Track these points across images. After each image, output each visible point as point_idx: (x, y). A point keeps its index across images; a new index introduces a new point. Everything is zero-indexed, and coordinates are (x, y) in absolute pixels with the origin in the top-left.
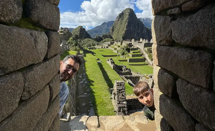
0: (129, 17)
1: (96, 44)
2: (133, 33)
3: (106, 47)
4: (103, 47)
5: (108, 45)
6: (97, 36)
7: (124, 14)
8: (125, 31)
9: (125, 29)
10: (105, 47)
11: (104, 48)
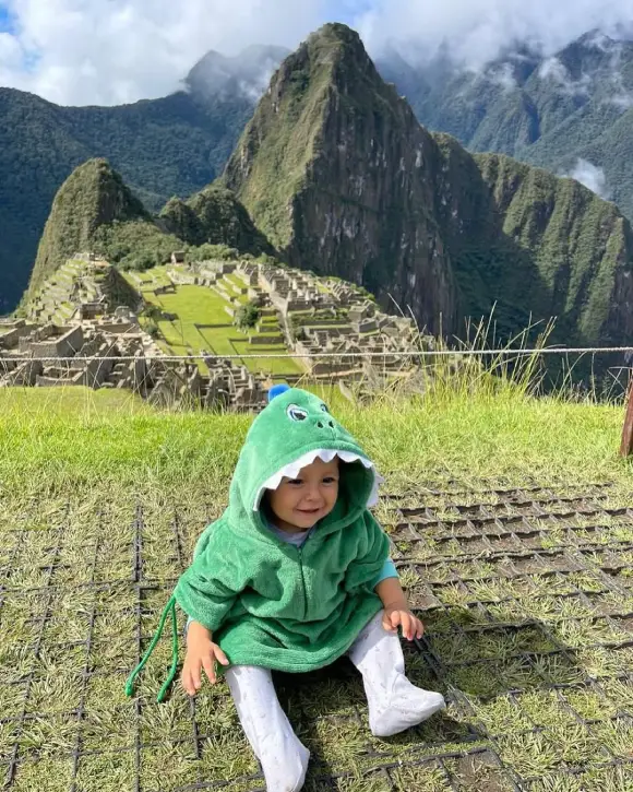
0: (335, 88)
1: (173, 257)
2: (349, 172)
3: (208, 283)
4: (200, 280)
5: (214, 275)
6: (173, 204)
7: (312, 57)
8: (308, 165)
9: (309, 155)
10: (204, 281)
11: (203, 285)
